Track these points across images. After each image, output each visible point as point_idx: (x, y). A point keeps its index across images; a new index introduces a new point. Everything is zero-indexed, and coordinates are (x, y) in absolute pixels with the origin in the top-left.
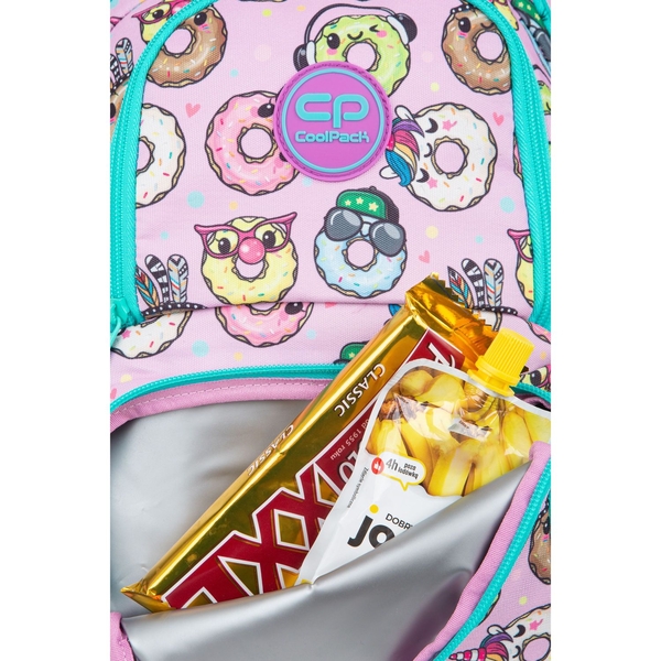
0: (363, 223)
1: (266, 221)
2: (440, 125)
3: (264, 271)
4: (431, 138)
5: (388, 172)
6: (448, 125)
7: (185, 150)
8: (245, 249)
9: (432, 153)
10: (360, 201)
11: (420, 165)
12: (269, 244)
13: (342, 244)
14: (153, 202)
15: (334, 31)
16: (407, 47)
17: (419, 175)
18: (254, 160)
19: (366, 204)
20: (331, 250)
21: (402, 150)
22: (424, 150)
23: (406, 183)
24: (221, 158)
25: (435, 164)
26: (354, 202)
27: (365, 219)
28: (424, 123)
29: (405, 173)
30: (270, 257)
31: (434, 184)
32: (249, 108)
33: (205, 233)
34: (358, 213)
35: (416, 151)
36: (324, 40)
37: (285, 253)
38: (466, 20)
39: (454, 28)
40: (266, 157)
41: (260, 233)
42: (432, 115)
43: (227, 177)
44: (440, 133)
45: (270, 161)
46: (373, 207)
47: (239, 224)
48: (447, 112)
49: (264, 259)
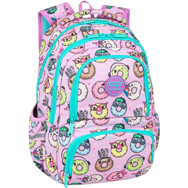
0: (119, 103)
1: (102, 104)
2: (133, 85)
3: (102, 113)
4: (131, 87)
5: (124, 94)
6: (134, 85)
7: (88, 91)
8: (98, 109)
9: (132, 90)
10: (119, 100)
11: (130, 92)
12: (103, 108)
13: (116, 107)
14: (81, 101)
15: (115, 69)
16: (128, 72)
17: (129, 94)
18: (101, 93)
19: (120, 100)
20: (114, 108)
21: (127, 90)
22: (130, 90)
23: (127, 96)
24: (95, 93)
25: (132, 92)
26: (118, 100)
27: (120, 103)
28: (130, 85)
29: (127, 94)
30: (103, 110)
31: (132, 96)
32: (100, 84)
33: (91, 106)
34: (119, 102)
35: (129, 90)
36: (114, 71)
37: (106, 109)
38: (137, 64)
39: (135, 67)
40: (103, 93)
41: (101, 106)
42: (132, 83)
43: (96, 96)
44: (133, 86)
45: (104, 93)
46: (121, 100)
47: (97, 104)
48: (134, 83)
49: (102, 111)
